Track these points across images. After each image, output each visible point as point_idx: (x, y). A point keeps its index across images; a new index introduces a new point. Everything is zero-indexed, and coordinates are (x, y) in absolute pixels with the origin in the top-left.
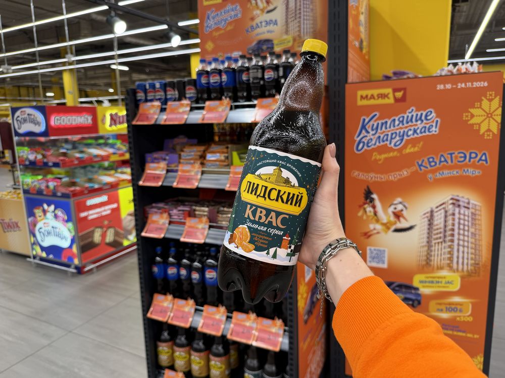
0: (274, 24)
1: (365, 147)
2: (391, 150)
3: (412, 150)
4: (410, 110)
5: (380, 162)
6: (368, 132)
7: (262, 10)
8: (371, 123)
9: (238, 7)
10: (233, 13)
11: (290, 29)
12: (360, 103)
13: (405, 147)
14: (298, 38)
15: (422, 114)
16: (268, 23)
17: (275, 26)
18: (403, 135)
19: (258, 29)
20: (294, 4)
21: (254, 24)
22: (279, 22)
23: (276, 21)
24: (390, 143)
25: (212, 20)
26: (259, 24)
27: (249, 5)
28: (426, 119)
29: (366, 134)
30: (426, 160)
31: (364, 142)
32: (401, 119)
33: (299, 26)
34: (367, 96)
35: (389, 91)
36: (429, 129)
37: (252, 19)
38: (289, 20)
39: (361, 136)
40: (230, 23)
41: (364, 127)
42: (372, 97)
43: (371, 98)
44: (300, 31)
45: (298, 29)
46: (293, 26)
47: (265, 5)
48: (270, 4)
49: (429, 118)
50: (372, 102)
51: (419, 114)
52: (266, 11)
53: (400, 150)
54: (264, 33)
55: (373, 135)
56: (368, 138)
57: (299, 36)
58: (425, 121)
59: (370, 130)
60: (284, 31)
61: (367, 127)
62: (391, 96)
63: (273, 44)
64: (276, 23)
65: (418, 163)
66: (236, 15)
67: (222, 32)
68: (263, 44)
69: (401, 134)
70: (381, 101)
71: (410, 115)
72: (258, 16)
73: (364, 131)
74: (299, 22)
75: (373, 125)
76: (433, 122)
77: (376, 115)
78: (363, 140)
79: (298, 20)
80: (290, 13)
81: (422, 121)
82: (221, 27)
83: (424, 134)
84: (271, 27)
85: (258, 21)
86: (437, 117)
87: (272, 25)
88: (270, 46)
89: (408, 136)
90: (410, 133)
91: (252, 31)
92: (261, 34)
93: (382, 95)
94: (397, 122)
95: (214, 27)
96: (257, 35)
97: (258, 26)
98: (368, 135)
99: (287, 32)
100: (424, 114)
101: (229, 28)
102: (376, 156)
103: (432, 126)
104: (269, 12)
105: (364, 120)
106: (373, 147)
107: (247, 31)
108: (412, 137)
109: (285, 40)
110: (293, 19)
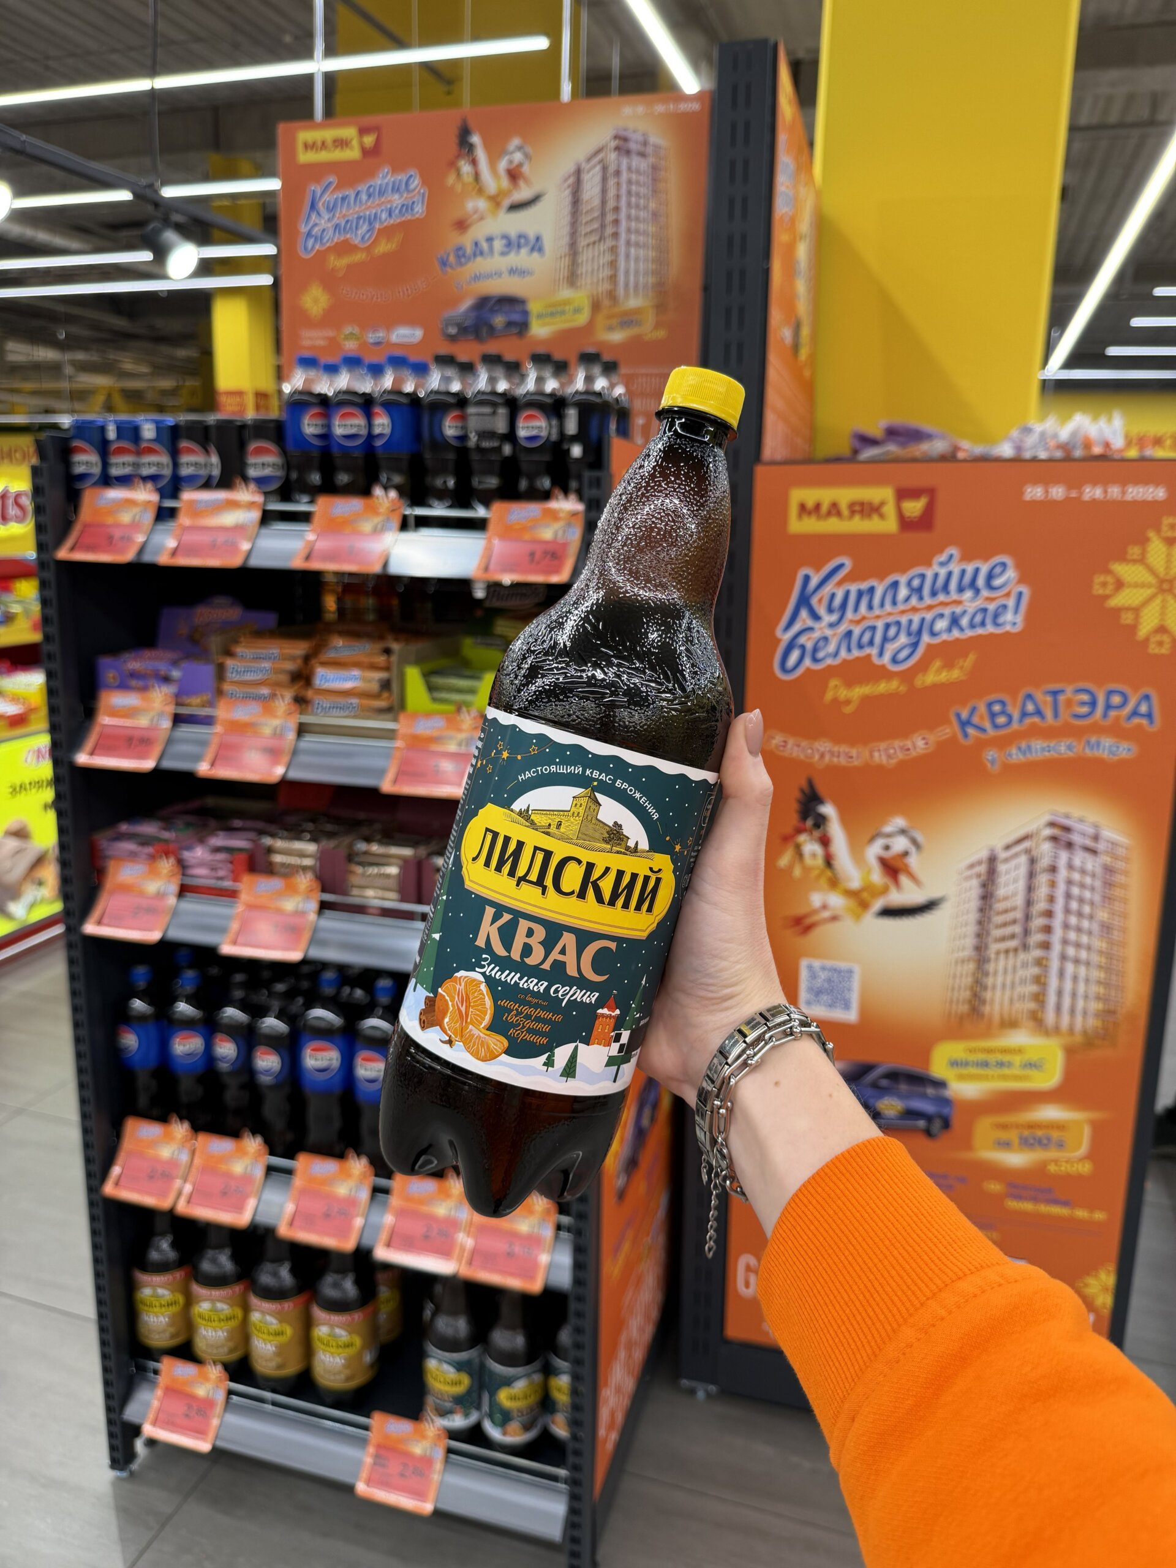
0: (533, 249)
1: (807, 662)
2: (882, 673)
3: (944, 676)
4: (943, 558)
5: (848, 710)
6: (816, 617)
7: (495, 200)
8: (827, 589)
9: (416, 182)
10: (397, 200)
11: (584, 268)
12: (798, 525)
13: (923, 666)
14: (606, 302)
15: (977, 571)
16: (512, 244)
17: (535, 255)
18: (919, 632)
19: (479, 259)
20: (597, 190)
21: (467, 240)
22: (548, 243)
23: (538, 239)
24: (881, 654)
25: (326, 216)
26: (485, 246)
27: (451, 179)
28: (989, 586)
29: (810, 623)
30: (982, 708)
31: (803, 647)
32: (916, 583)
33: (613, 264)
34: (818, 507)
35: (883, 494)
36: (996, 616)
37: (462, 225)
38: (582, 242)
39: (797, 627)
40: (387, 232)
41: (804, 600)
42: (835, 509)
43: (829, 514)
44: (613, 278)
45: (607, 272)
46: (593, 260)
47: (505, 182)
48: (521, 183)
49: (997, 582)
50: (833, 526)
51: (970, 569)
52: (507, 203)
53: (907, 676)
54: (499, 274)
55: (832, 625)
56: (816, 635)
57: (612, 295)
58: (985, 593)
59: (822, 611)
60: (564, 273)
61: (814, 601)
62: (890, 509)
63: (526, 313)
64: (537, 246)
65: (958, 716)
66: (407, 208)
67: (359, 257)
68: (493, 311)
69: (915, 626)
70: (858, 525)
71: (943, 572)
72: (482, 218)
73: (804, 614)
74: (613, 249)
75: (833, 596)
76: (1008, 595)
77: (841, 566)
78: (802, 640)
79: (609, 243)
80: (584, 219)
81: (977, 591)
82: (357, 241)
83: (980, 631)
84: (522, 258)
85: (479, 232)
86: (1021, 581)
87: (524, 251)
88: (516, 317)
89: (933, 634)
90: (941, 625)
91: (461, 264)
92: (489, 276)
93: (862, 504)
94: (903, 592)
95: (332, 238)
96: (477, 278)
97: (478, 251)
98: (817, 625)
99: (572, 279)
100: (984, 569)
101: (383, 247)
102: (836, 690)
103: (1005, 607)
104: (515, 207)
105: (807, 579)
106: (829, 661)
107: (444, 263)
108: (945, 637)
109: (566, 302)
110: (594, 238)
